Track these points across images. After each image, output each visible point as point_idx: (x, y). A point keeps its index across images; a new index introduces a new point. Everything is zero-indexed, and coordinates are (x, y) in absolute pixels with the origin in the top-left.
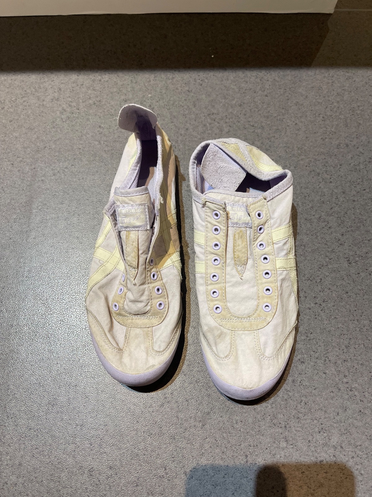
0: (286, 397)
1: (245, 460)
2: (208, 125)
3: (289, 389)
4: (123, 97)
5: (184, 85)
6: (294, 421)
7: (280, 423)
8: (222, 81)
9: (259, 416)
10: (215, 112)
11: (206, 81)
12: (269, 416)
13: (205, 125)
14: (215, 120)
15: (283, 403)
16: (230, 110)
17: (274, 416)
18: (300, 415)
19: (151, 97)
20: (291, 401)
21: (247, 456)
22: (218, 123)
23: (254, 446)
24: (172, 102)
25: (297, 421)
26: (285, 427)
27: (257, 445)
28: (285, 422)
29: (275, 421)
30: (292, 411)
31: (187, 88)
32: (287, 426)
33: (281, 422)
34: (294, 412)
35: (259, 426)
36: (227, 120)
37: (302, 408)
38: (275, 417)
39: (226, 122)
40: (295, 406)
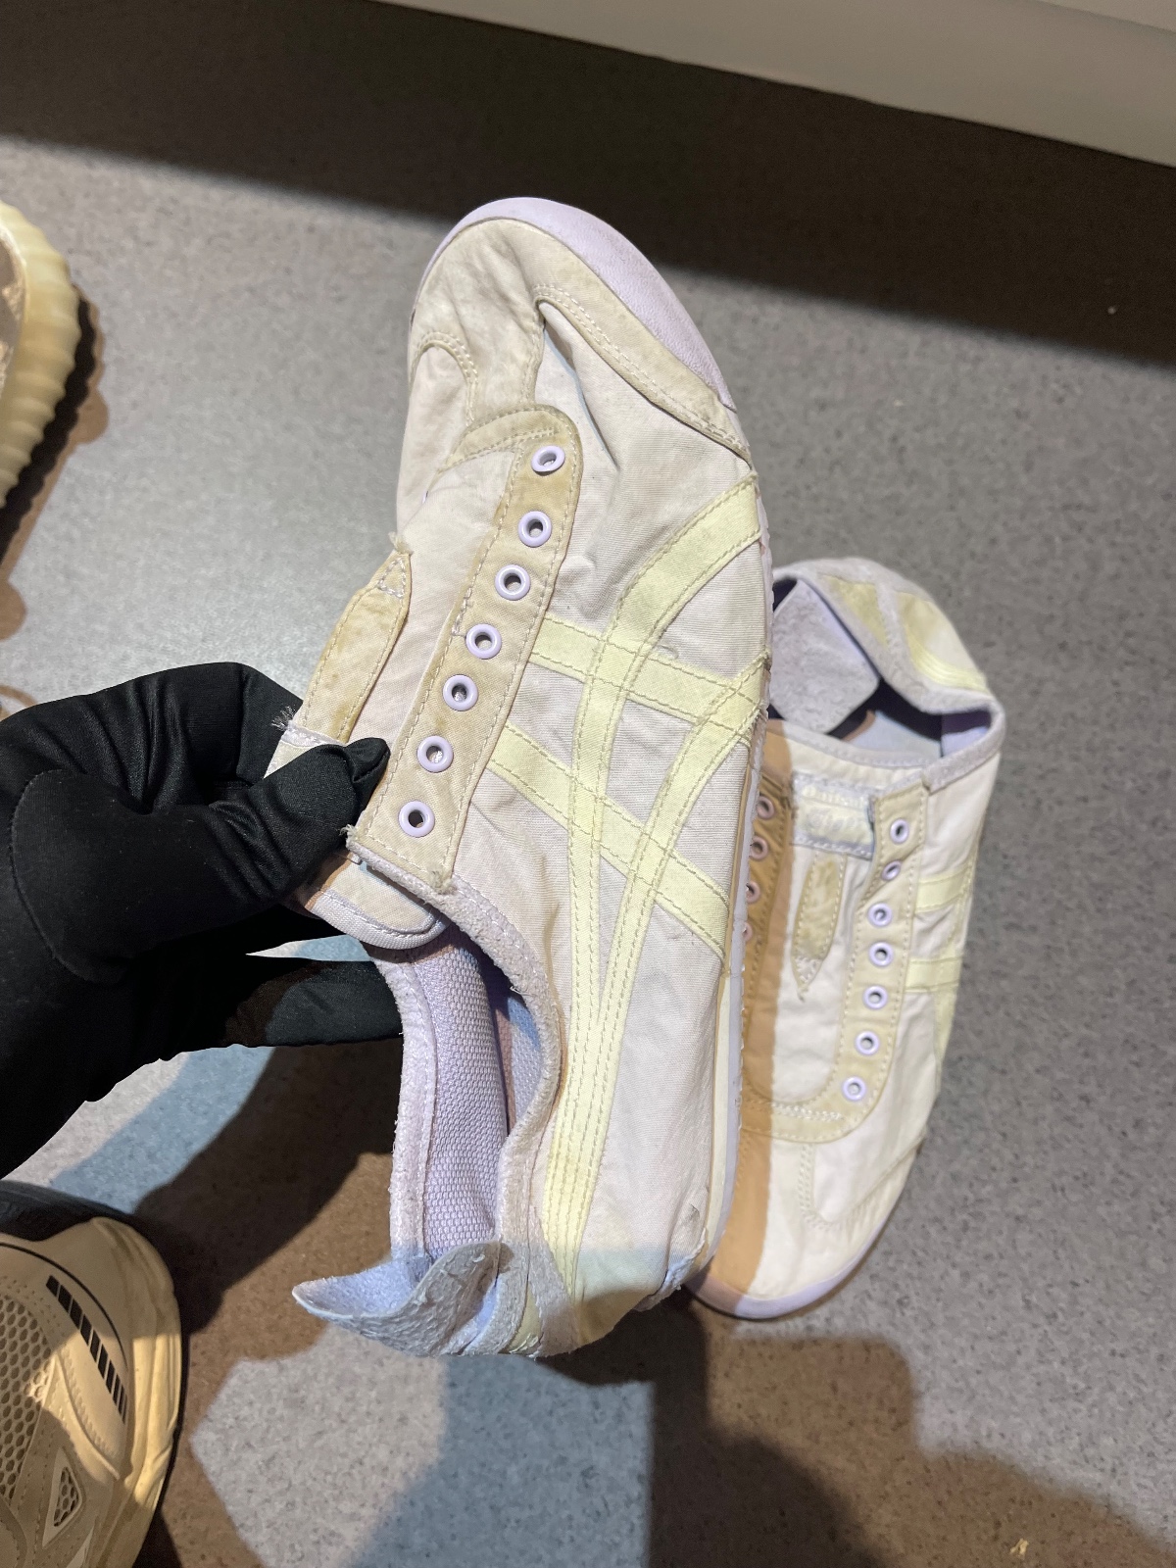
0: (1132, 1395)
1: (992, 1532)
2: (1057, 540)
3: (1144, 1376)
4: (816, 393)
5: (1006, 390)
6: (1137, 1460)
7: (1102, 1459)
8: (1126, 400)
9: (1051, 1432)
10: (1087, 500)
11: (1078, 390)
12: (1079, 1434)
13: (1048, 540)
14: (1080, 529)
15: (1121, 1409)
16: (1134, 506)
17: (1090, 1437)
18: (1159, 1449)
19: (902, 410)
20: (1143, 1410)
21: (998, 1524)
22: (1090, 540)
23: (1022, 1503)
24: (960, 442)
25: (1146, 1462)
26: (1114, 1470)
27: (1030, 1503)
28: (1118, 1458)
29: (1090, 1452)
30: (1140, 1433)
31: (1014, 403)
32: (1120, 1470)
33: (1105, 1457)
34: (1143, 1438)
35: (1046, 1457)
36: (1119, 539)
37: (1166, 1430)
38: (1092, 1441)
39: (1113, 544)
40: (1150, 1423)
